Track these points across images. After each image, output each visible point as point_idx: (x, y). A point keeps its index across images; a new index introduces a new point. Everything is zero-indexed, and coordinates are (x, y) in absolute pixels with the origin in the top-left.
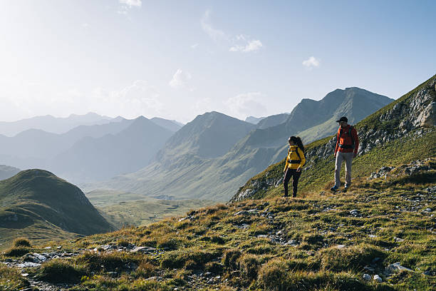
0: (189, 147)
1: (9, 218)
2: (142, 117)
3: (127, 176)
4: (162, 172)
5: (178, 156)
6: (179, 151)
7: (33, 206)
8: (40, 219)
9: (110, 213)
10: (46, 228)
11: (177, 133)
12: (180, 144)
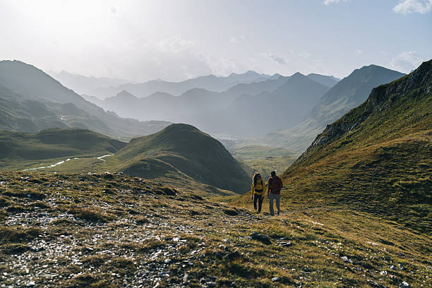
0: (345, 102)
1: (143, 168)
2: (298, 74)
3: (281, 132)
4: (316, 128)
5: (332, 112)
6: (334, 106)
7: (172, 157)
8: (173, 169)
9: (253, 167)
10: (176, 179)
11: (332, 88)
12: (336, 100)
